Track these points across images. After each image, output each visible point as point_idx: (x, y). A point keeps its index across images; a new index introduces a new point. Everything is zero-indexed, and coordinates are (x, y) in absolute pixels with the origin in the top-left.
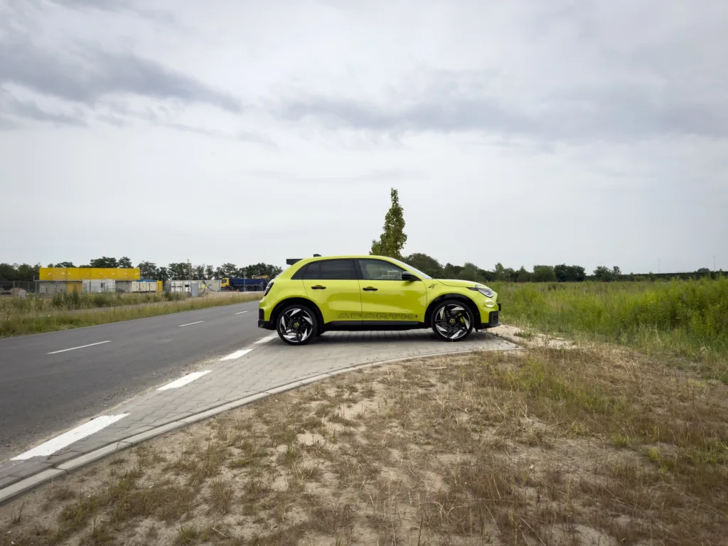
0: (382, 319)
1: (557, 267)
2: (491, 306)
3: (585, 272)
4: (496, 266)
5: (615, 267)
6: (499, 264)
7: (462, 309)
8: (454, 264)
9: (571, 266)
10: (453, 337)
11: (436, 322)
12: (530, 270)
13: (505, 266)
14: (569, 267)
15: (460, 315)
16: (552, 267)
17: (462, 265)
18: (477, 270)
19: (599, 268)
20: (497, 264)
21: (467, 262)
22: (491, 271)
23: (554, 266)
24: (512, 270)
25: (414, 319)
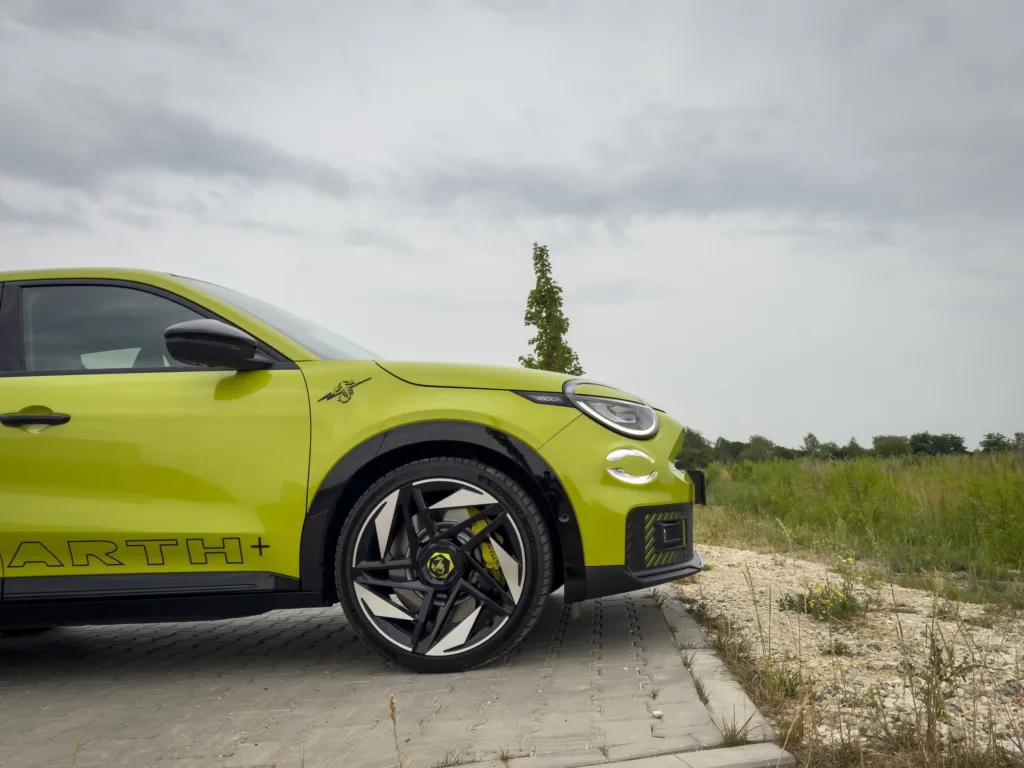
0: (97, 568)
1: (915, 438)
2: (643, 480)
3: (964, 445)
4: (806, 439)
5: (1017, 435)
6: (811, 436)
7: (487, 499)
8: (731, 438)
9: (939, 434)
10: (437, 650)
11: (356, 574)
12: (867, 444)
13: (822, 440)
14: (934, 437)
15: (478, 528)
16: (905, 439)
17: (745, 439)
18: (773, 449)
19: (990, 436)
20: (807, 436)
21: (753, 434)
22: (797, 448)
23: (909, 437)
24: (834, 445)
25: (253, 564)
